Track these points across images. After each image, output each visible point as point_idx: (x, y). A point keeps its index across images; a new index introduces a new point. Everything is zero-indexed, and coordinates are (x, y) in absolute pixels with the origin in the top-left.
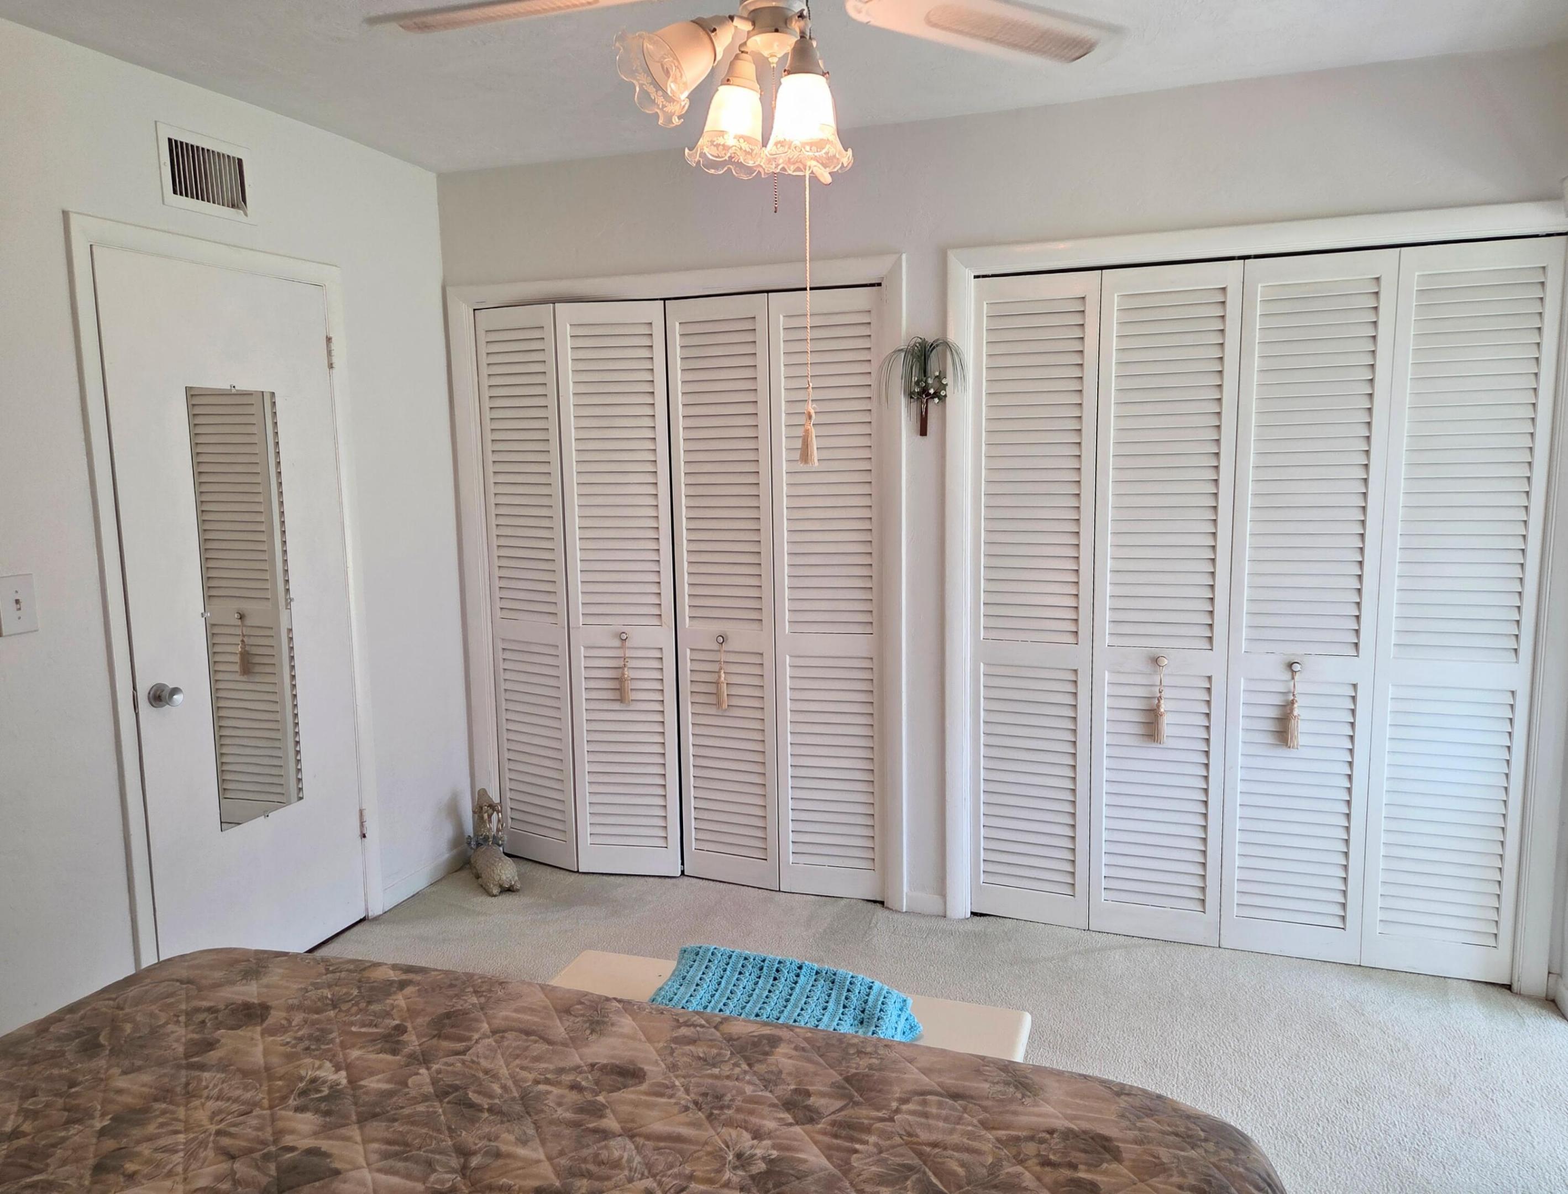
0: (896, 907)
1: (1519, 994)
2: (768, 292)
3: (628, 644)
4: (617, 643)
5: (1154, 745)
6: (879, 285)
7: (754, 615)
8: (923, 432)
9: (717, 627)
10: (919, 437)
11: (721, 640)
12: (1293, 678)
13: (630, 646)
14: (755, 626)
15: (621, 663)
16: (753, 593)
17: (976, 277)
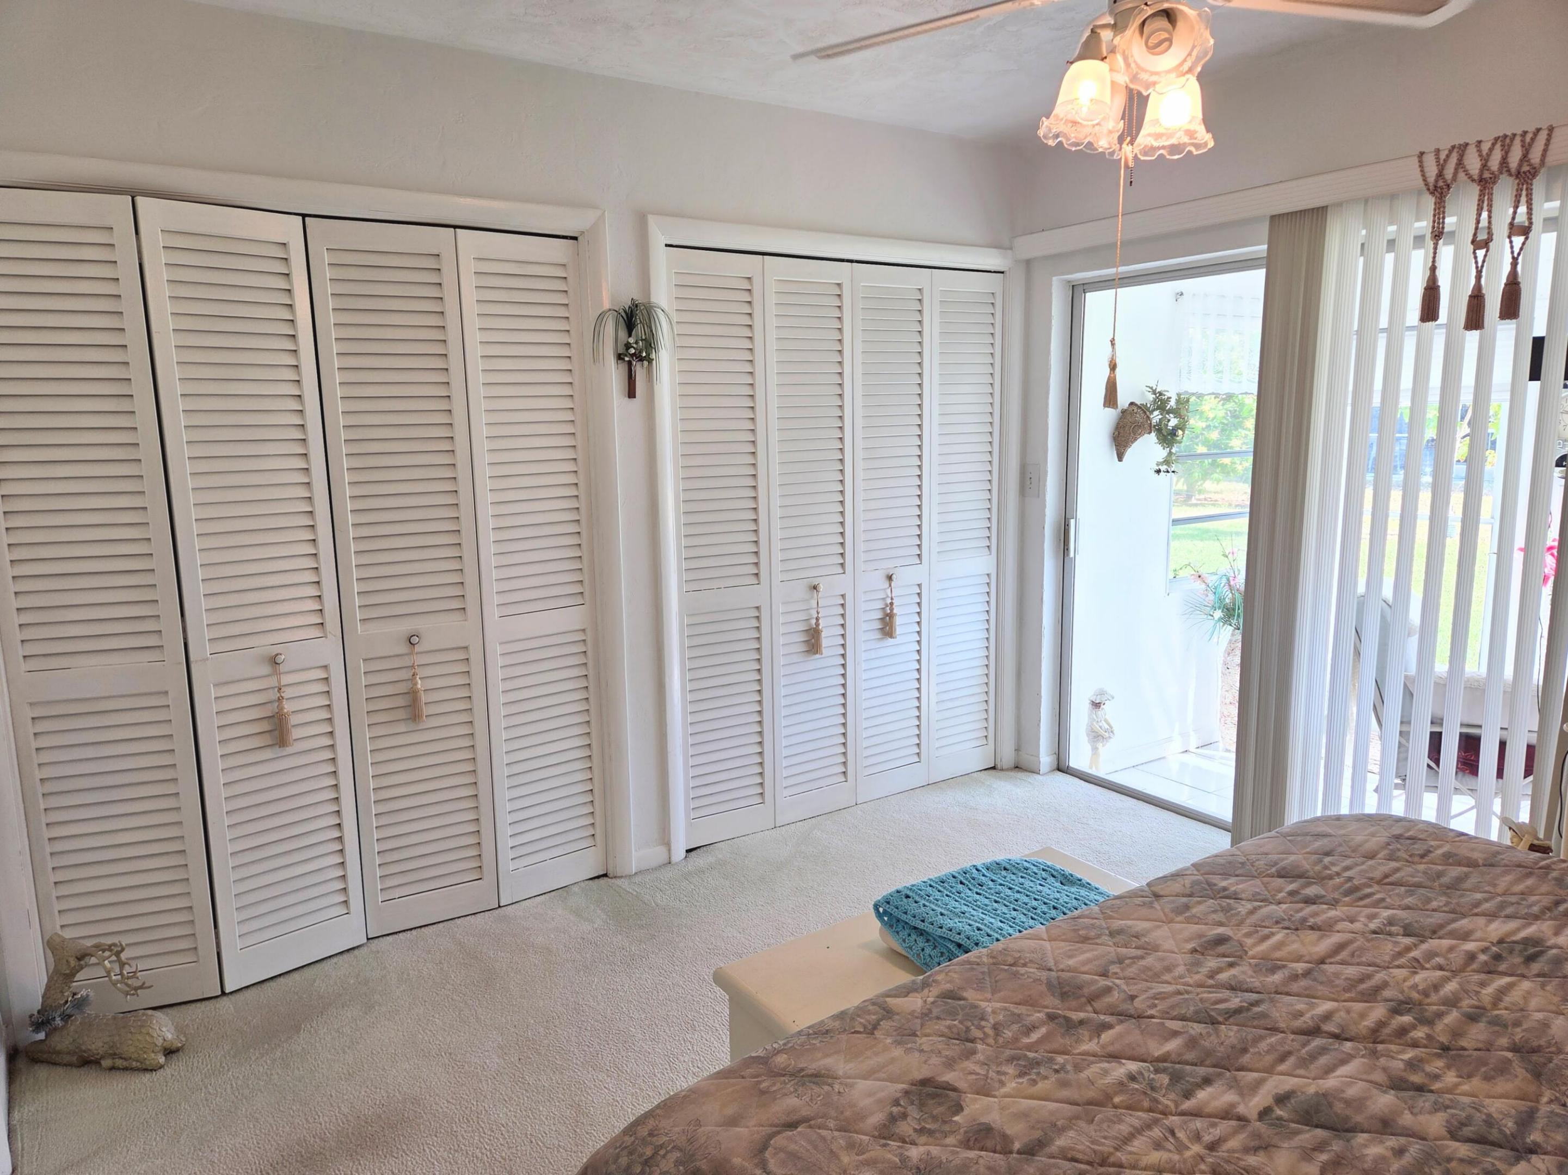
0: (627, 872)
1: (1002, 770)
2: (455, 227)
3: (282, 668)
4: (265, 669)
5: (818, 656)
6: (575, 238)
7: (456, 604)
8: (631, 394)
9: (406, 627)
10: (627, 399)
11: (414, 640)
12: (890, 585)
13: (286, 670)
14: (457, 616)
15: (273, 695)
16: (455, 578)
17: (667, 245)
